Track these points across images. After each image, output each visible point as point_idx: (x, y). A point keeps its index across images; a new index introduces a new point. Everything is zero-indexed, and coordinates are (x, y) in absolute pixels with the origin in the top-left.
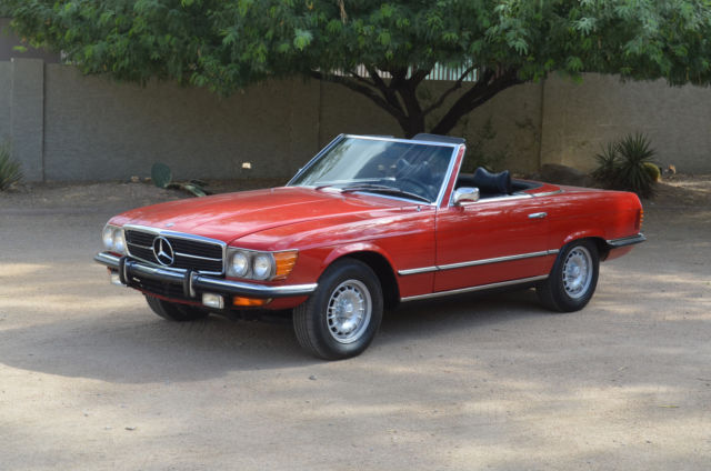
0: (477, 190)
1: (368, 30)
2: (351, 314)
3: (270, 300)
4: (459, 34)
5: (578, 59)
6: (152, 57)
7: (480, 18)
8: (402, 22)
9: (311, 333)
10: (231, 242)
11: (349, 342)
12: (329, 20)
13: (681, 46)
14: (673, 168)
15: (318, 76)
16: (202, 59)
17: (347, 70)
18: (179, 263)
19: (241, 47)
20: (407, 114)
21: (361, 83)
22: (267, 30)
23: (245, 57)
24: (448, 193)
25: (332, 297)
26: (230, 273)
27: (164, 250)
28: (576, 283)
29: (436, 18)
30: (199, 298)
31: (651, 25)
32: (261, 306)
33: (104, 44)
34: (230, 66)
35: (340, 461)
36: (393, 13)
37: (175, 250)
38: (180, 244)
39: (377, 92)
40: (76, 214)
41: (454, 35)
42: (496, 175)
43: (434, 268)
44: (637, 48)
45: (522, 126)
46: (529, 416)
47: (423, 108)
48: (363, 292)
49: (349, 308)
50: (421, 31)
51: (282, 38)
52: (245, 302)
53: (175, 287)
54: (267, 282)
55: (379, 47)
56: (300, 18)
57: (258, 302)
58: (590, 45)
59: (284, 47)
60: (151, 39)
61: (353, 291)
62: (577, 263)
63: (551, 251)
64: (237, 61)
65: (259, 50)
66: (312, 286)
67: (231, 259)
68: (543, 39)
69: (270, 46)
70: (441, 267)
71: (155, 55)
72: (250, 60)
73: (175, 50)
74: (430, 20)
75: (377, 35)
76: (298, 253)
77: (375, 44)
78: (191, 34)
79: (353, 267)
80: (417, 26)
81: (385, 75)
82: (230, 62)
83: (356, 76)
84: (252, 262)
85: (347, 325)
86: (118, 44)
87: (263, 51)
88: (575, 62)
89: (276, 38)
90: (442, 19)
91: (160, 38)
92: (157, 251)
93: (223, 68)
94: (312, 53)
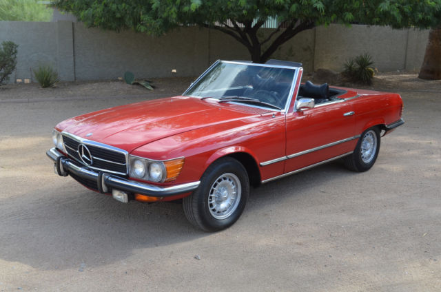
0: (313, 100)
2: (226, 199)
3: (162, 198)
5: (351, 14)
15: (207, 26)
16: (142, 17)
17: (221, 22)
19: (163, 9)
20: (252, 45)
21: (229, 29)
23: (165, 15)
24: (292, 105)
25: (212, 187)
26: (132, 175)
27: (85, 154)
28: (367, 153)
30: (110, 192)
32: (157, 201)
33: (92, 10)
34: (157, 20)
37: (92, 155)
38: (95, 150)
39: (237, 34)
40: (84, 100)
41: (282, 1)
42: (319, 86)
43: (285, 158)
44: (387, 8)
45: (306, 50)
47: (260, 42)
48: (234, 180)
49: (225, 193)
51: (185, 4)
52: (144, 198)
55: (239, 8)
57: (155, 199)
59: (186, 9)
60: (115, 6)
61: (227, 181)
62: (368, 141)
63: (356, 136)
64: (161, 18)
65: (173, 10)
66: (196, 184)
67: (133, 163)
68: (331, 2)
69: (179, 8)
70: (290, 156)
71: (118, 15)
72: (168, 16)
73: (128, 12)
76: (184, 160)
77: (237, 6)
78: (136, 3)
81: (241, 26)
82: (157, 18)
83: (226, 25)
84: (148, 168)
85: (223, 205)
86: (98, 10)
89: (182, 4)
91: (119, 6)
92: (81, 154)
93: (154, 21)
94: (202, 12)
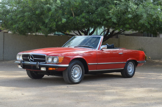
1: (79, 19)
3: (57, 68)
4: (100, 20)
6: (29, 27)
7: (105, 16)
8: (87, 17)
9: (67, 77)
10: (47, 55)
11: (77, 80)
12: (70, 16)
13: (152, 22)
14: (150, 57)
16: (40, 27)
18: (35, 61)
19: (50, 24)
22: (56, 19)
23: (51, 26)
24: (99, 47)
25: (72, 69)
27: (31, 58)
28: (130, 71)
29: (95, 16)
30: (40, 69)
31: (145, 16)
32: (55, 70)
33: (18, 24)
35: (75, 99)
36: (85, 15)
37: (34, 58)
38: (35, 56)
41: (99, 20)
42: (111, 45)
43: (97, 63)
44: (142, 22)
46: (121, 92)
48: (80, 68)
49: (76, 72)
50: (92, 19)
51: (59, 21)
52: (51, 69)
53: (34, 67)
54: (56, 64)
55: (82, 23)
56: (64, 16)
57: (54, 69)
58: (131, 21)
59: (60, 23)
60: (28, 23)
61: (77, 68)
62: (130, 66)
63: (124, 62)
64: (49, 27)
65: (54, 24)
66: (67, 65)
67: (48, 59)
68: (120, 21)
69: (56, 23)
70: (98, 63)
71: (30, 27)
73: (34, 25)
74: (94, 16)
75: (81, 20)
76: (64, 57)
77: (81, 22)
78: (38, 21)
79: (77, 62)
80: (90, 18)
82: (47, 27)
84: (53, 59)
85: (76, 76)
86: (21, 24)
87: (55, 24)
88: (128, 26)
89: (58, 21)
90: (97, 16)
91: (31, 22)
92: (30, 58)
93: (45, 29)
94: (66, 25)
